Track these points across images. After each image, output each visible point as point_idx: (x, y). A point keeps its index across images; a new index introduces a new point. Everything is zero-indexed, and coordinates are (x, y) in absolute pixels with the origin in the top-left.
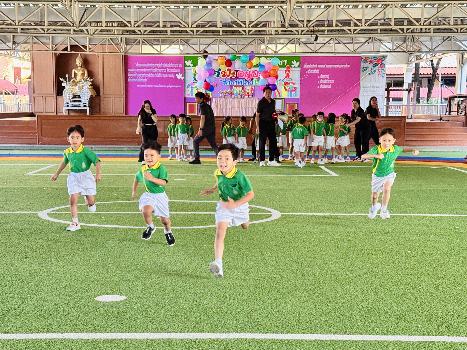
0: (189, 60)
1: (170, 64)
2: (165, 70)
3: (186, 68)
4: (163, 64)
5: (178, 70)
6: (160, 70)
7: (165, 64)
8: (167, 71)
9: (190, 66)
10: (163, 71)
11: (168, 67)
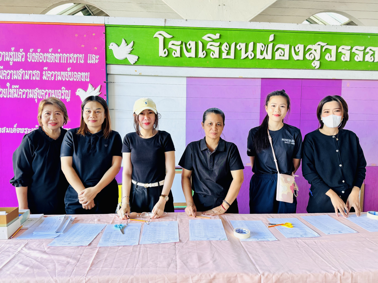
0: (123, 41)
1: (55, 52)
2: (35, 72)
3: (113, 69)
4: (26, 51)
5: (83, 74)
6: (18, 75)
7: (35, 51)
8: (44, 78)
9: (125, 62)
10: (27, 77)
11: (47, 64)
